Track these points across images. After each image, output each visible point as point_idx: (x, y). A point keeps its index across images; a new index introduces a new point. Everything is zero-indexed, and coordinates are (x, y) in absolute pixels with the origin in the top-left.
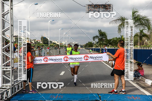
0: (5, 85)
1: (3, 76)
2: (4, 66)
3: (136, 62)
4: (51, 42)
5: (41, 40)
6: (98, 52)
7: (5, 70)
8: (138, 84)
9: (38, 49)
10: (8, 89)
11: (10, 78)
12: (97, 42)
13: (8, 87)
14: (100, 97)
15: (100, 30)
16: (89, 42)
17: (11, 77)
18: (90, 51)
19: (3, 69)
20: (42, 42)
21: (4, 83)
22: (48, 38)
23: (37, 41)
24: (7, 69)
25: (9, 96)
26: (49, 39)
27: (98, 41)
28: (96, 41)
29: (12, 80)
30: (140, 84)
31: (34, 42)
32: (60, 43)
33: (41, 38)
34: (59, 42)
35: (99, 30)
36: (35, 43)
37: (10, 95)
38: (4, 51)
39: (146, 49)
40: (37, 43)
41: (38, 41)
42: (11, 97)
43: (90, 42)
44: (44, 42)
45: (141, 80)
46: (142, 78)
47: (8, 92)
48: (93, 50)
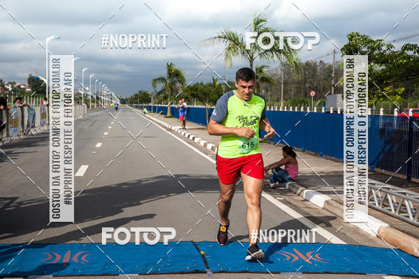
5: (29, 84)
16: (141, 92)
20: (30, 90)
23: (19, 86)
26: (46, 81)
33: (29, 79)
36: (14, 90)
41: (22, 86)
43: (144, 90)
44: (35, 89)
45: (289, 190)
46: (294, 187)
48: (151, 110)
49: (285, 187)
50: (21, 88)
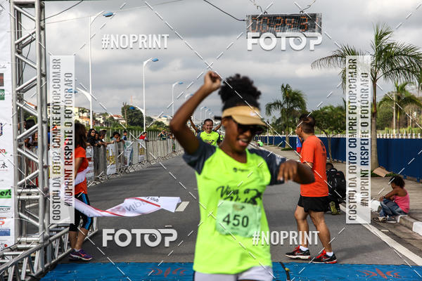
0: (23, 239)
1: (20, 214)
2: (22, 186)
3: (388, 173)
4: (150, 119)
5: (123, 114)
6: (279, 146)
7: (24, 197)
8: (394, 235)
9: (114, 139)
10: (34, 252)
11: (37, 220)
12: (278, 118)
13: (34, 246)
14: (287, 272)
15: (287, 85)
17: (40, 217)
18: (259, 145)
19: (19, 194)
20: (124, 121)
21: (21, 234)
22: (141, 110)
23: (112, 118)
24: (29, 194)
25: (35, 271)
26: (143, 111)
27: (280, 116)
28: (274, 117)
29: (44, 224)
30: (399, 234)
31: (102, 121)
33: (123, 109)
35: (283, 87)
36: (106, 123)
37: (38, 268)
38: (20, 146)
39: (414, 137)
40: (111, 122)
41: (116, 118)
42: (41, 274)
44: (130, 120)
45: (400, 224)
46: (405, 220)
47: (34, 258)
48: (266, 142)
49: (396, 221)
50: (114, 120)
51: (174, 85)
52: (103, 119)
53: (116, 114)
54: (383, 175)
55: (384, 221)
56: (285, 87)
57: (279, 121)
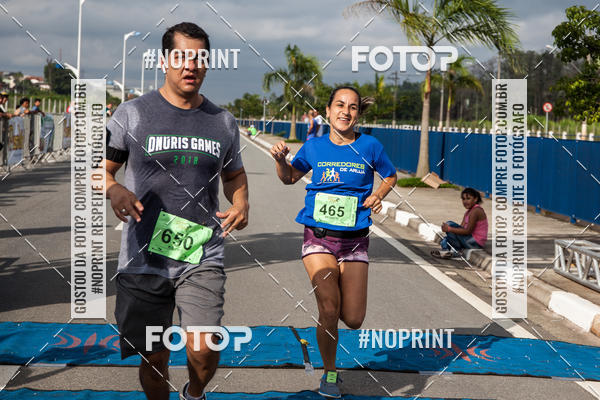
3: (442, 182)
5: (47, 76)
6: (282, 136)
8: (465, 280)
12: (278, 96)
15: (295, 47)
16: (246, 96)
20: (48, 87)
22: (73, 69)
23: (28, 81)
27: (282, 93)
28: (274, 95)
31: (12, 84)
32: (126, 95)
33: (46, 68)
34: (122, 87)
35: (289, 49)
36: (19, 87)
40: (26, 87)
41: (34, 81)
43: (252, 94)
44: (57, 86)
48: (261, 129)
49: (465, 257)
50: (31, 83)
51: (126, 37)
52: (15, 81)
53: (36, 75)
54: (436, 185)
55: (447, 258)
56: (292, 47)
57: (281, 99)
